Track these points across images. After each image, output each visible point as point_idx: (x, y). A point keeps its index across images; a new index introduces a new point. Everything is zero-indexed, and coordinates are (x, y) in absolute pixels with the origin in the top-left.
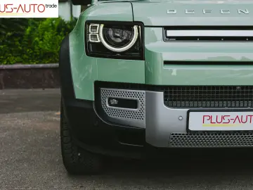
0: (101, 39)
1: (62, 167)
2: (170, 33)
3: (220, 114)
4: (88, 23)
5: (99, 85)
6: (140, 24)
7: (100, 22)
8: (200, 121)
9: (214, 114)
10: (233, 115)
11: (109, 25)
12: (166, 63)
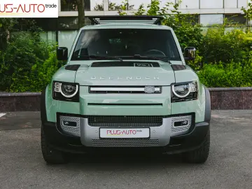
0: (60, 91)
1: (43, 160)
2: (92, 89)
3: (116, 130)
4: (55, 82)
5: (59, 114)
6: (78, 84)
7: (60, 82)
8: (106, 133)
9: (112, 130)
10: (122, 130)
11: (64, 83)
12: (89, 104)
